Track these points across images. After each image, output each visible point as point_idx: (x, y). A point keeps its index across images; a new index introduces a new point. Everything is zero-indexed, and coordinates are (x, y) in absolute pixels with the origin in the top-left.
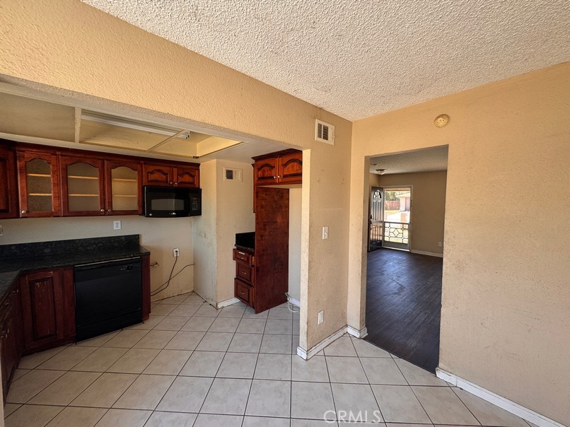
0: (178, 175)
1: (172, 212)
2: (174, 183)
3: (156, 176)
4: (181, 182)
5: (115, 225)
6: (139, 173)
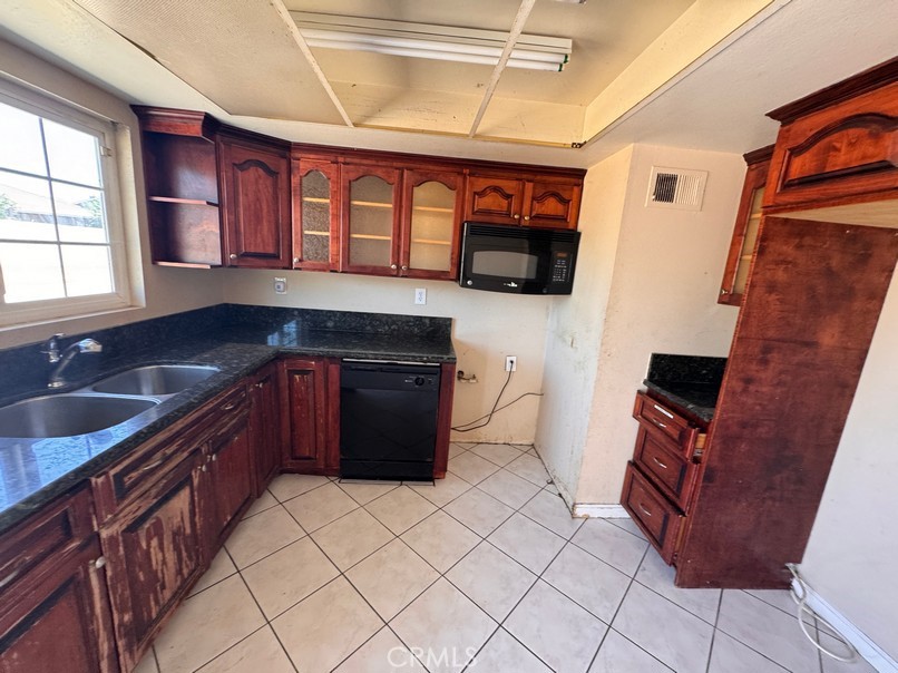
0: (534, 199)
1: (510, 280)
2: (521, 217)
3: (490, 202)
4: (538, 217)
5: (417, 296)
6: (458, 194)
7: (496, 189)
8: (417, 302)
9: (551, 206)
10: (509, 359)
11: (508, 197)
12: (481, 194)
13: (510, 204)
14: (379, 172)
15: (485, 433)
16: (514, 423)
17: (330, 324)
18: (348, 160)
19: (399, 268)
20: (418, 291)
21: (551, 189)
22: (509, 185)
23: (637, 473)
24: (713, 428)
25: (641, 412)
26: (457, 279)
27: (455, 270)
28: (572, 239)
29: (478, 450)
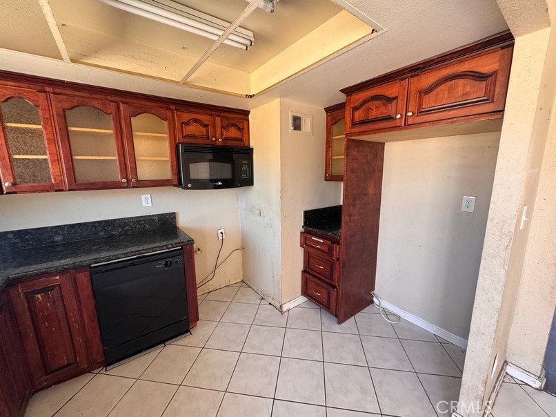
0: (222, 127)
1: (217, 181)
2: (217, 139)
3: (193, 129)
4: (226, 139)
5: (144, 201)
6: (169, 124)
7: (196, 121)
8: (144, 205)
9: (233, 133)
10: (219, 232)
11: (206, 126)
12: (187, 124)
13: (207, 131)
14: (95, 104)
15: (212, 285)
16: (230, 271)
17: (58, 238)
18: (58, 90)
19: (129, 181)
20: (143, 197)
21: (232, 122)
22: (205, 118)
23: (308, 276)
24: (342, 242)
25: (304, 243)
26: (179, 184)
27: (176, 178)
28: (248, 152)
29: (210, 297)
